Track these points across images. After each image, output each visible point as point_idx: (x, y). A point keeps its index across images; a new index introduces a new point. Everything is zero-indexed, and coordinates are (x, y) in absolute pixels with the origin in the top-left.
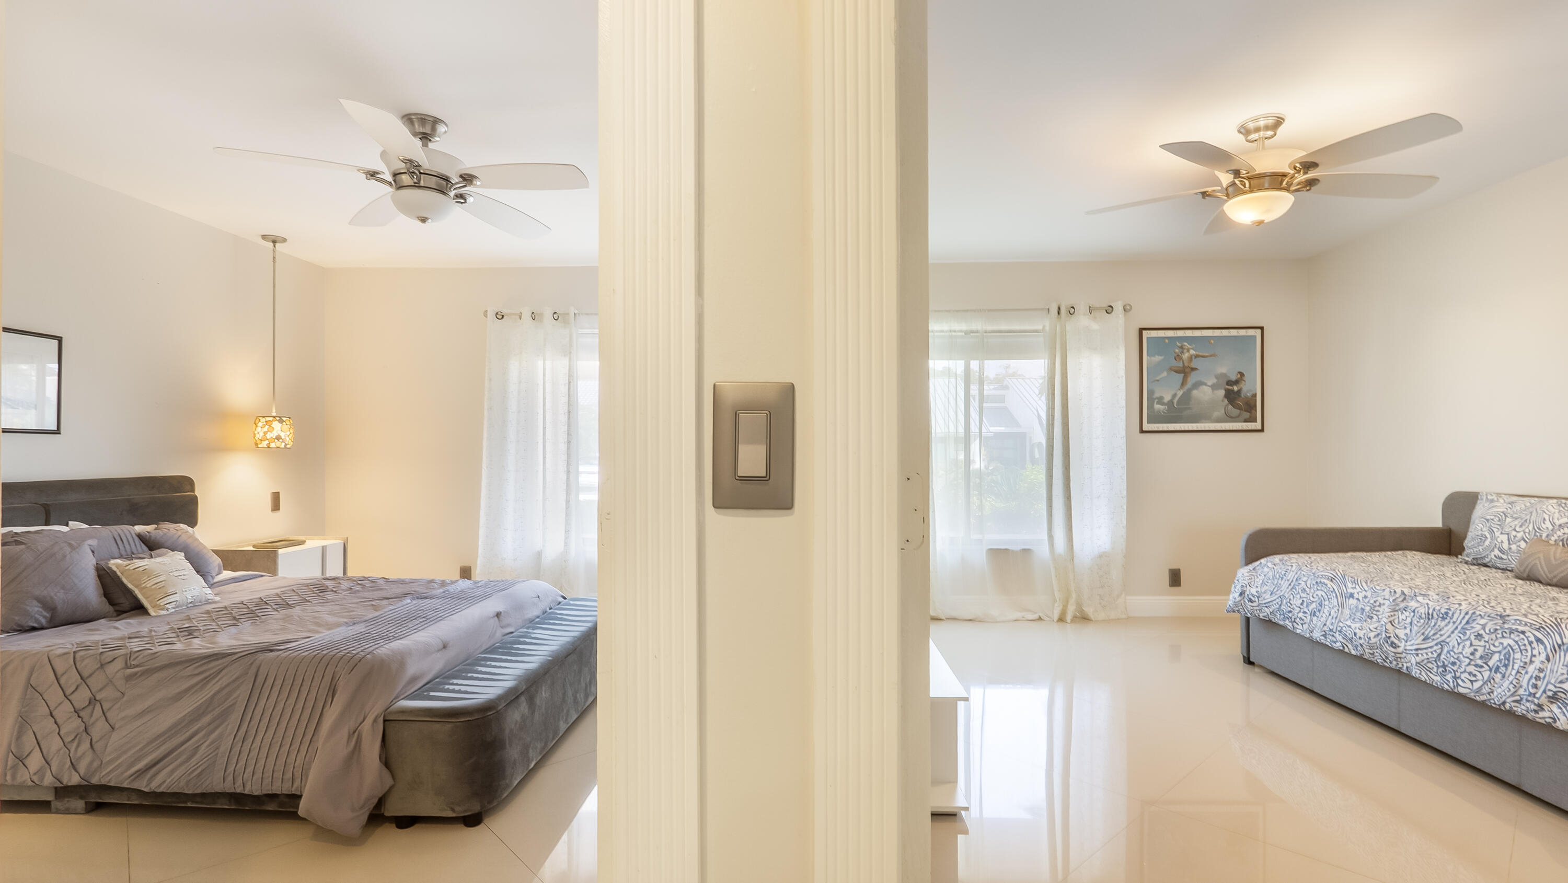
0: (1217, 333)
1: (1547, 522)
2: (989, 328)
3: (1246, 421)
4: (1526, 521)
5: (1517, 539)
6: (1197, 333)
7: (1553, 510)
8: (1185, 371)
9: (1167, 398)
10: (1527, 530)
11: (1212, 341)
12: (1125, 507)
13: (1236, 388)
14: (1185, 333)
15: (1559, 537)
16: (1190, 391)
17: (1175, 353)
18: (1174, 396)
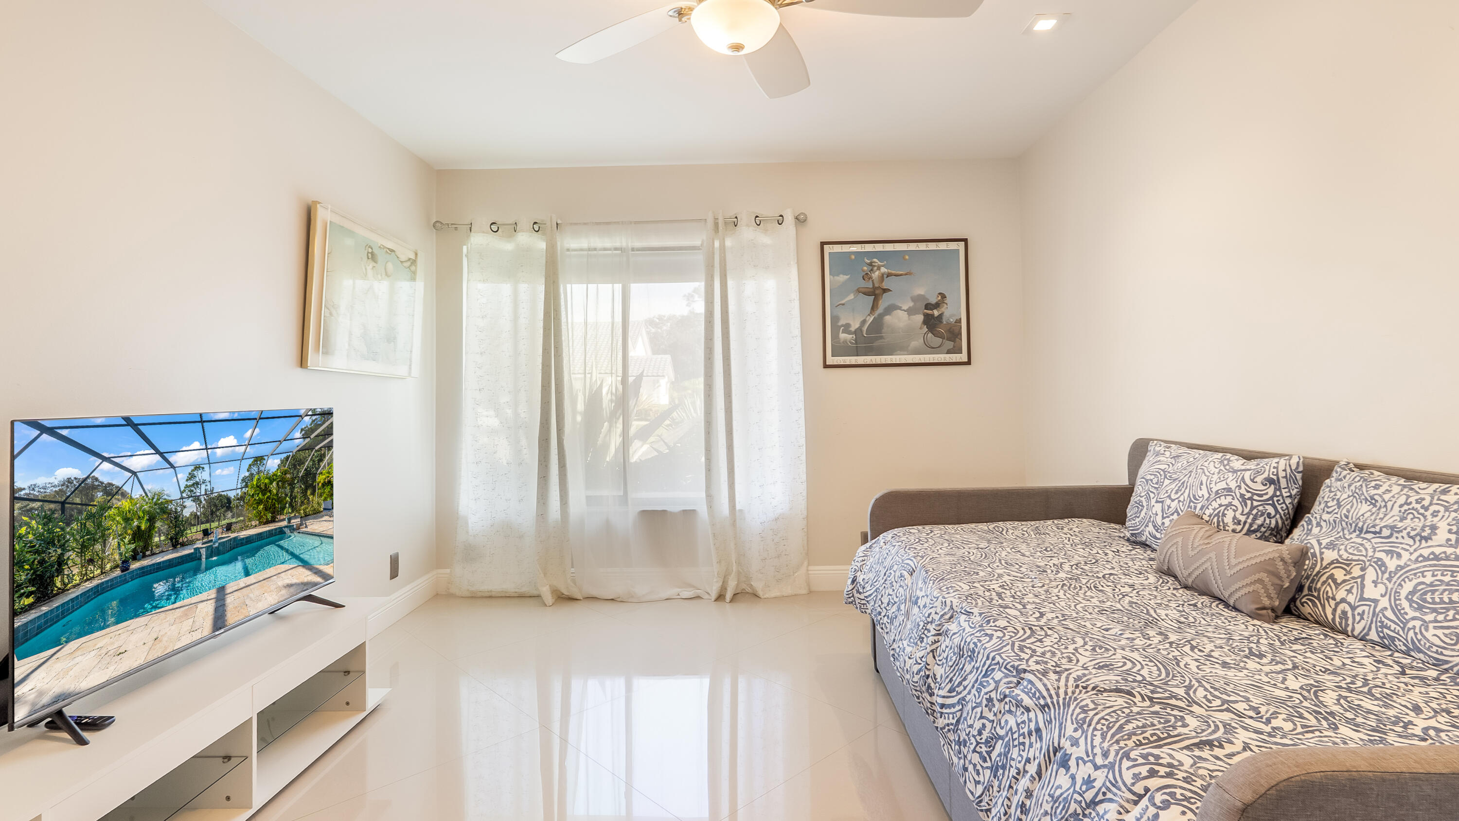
0: (913, 247)
1: (1204, 487)
2: (638, 244)
3: (949, 352)
4: (1183, 483)
5: (1170, 510)
6: (889, 247)
7: (1213, 470)
8: (876, 293)
9: (855, 326)
10: (1181, 499)
11: (907, 257)
12: (804, 458)
13: (936, 313)
14: (874, 247)
16: (881, 316)
17: (863, 271)
18: (864, 322)
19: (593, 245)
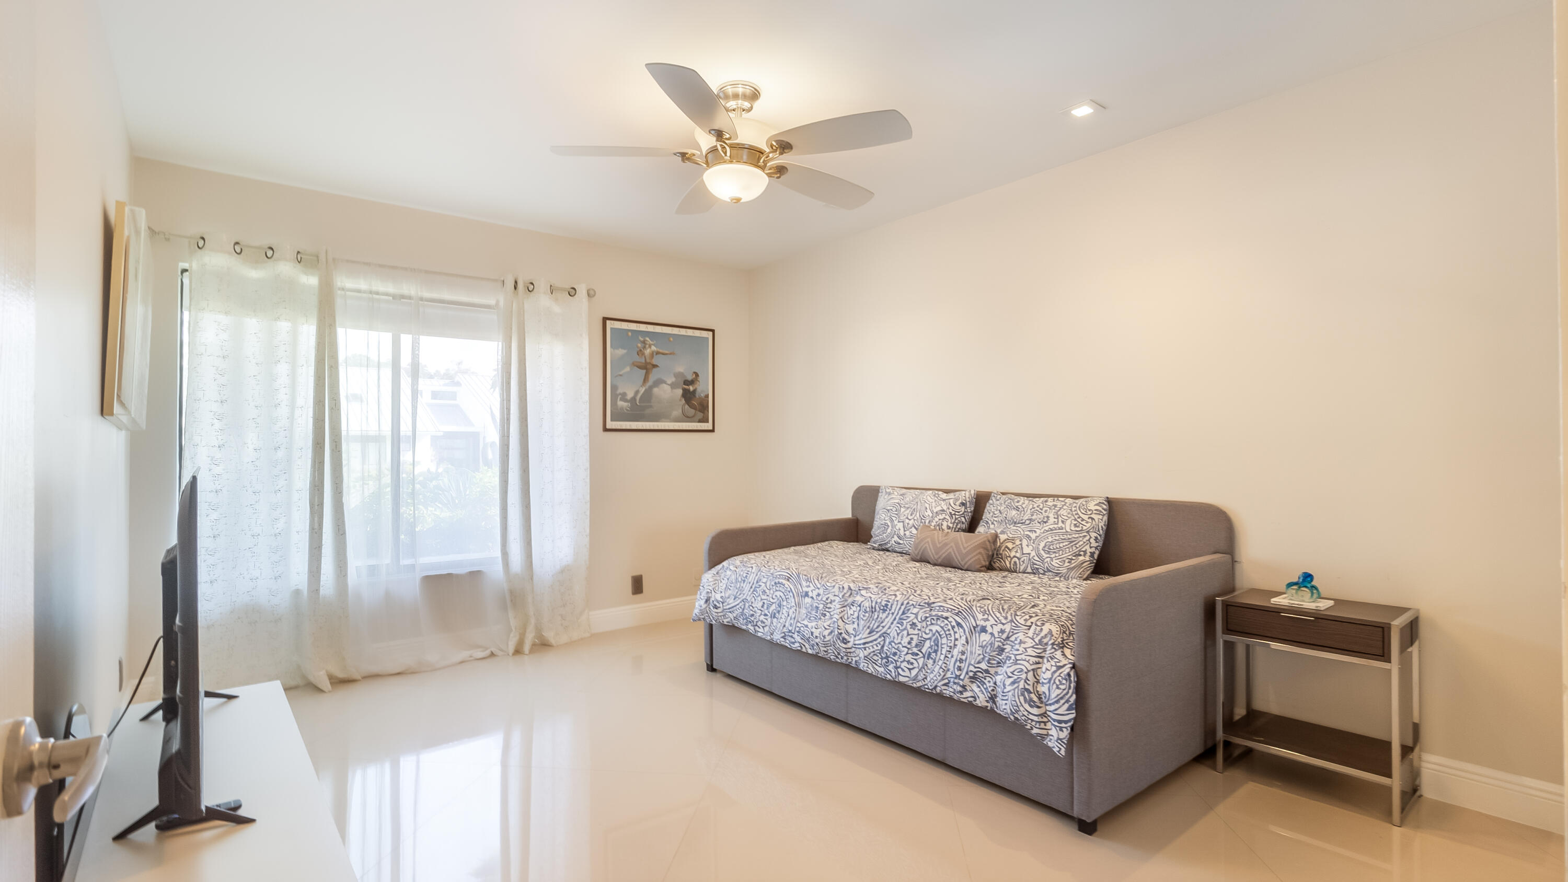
0: (676, 331)
1: (928, 510)
2: (427, 295)
3: (700, 421)
4: (914, 509)
5: (909, 525)
6: (658, 329)
7: (931, 500)
8: (647, 367)
9: (630, 395)
10: (916, 518)
11: (672, 339)
12: (588, 513)
13: (691, 388)
15: (936, 522)
16: (651, 388)
17: (638, 347)
18: (637, 392)
19: (374, 288)
